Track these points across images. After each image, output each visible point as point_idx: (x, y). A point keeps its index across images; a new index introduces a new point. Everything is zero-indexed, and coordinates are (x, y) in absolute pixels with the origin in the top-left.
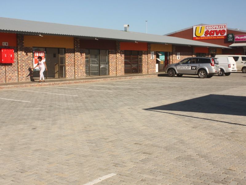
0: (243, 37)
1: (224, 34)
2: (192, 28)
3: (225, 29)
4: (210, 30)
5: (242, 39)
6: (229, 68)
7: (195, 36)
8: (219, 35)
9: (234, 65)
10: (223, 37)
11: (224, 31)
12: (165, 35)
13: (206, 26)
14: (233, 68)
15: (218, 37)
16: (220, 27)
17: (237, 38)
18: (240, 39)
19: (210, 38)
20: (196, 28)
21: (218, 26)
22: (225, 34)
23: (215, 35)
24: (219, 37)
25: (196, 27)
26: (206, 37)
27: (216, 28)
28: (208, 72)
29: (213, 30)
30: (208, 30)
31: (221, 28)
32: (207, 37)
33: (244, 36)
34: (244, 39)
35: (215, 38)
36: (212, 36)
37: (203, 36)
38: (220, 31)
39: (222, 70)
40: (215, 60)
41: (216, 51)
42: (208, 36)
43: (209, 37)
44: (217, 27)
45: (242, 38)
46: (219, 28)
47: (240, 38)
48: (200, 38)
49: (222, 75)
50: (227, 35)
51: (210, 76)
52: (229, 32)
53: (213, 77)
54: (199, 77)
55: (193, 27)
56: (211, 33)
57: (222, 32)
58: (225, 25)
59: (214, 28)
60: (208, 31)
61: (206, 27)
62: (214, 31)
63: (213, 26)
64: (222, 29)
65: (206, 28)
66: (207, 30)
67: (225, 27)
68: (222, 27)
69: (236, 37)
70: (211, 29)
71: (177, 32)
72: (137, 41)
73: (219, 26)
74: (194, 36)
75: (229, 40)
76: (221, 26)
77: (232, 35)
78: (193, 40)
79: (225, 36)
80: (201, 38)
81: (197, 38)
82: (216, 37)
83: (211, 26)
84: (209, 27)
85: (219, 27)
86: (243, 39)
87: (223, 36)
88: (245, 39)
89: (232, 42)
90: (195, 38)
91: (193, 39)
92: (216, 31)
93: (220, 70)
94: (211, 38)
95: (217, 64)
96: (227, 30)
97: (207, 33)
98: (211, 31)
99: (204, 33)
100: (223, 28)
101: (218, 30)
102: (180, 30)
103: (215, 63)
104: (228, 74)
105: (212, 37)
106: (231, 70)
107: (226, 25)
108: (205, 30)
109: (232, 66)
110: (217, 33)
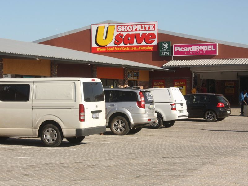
0: (190, 48)
1: (152, 42)
2: (89, 28)
3: (155, 32)
4: (125, 34)
5: (187, 52)
6: (173, 112)
7: (97, 46)
8: (144, 43)
9: (181, 104)
10: (151, 48)
11: (152, 36)
12: (33, 42)
13: (116, 25)
14: (181, 111)
15: (140, 48)
16: (145, 28)
17: (178, 51)
18: (183, 53)
19: (125, 49)
20: (98, 28)
21: (141, 25)
22: (155, 43)
23: (135, 43)
24: (143, 48)
25: (97, 26)
26: (117, 47)
27: (136, 30)
28: (132, 122)
29: (131, 33)
30: (122, 33)
31: (147, 29)
32: (120, 47)
33: (190, 46)
34: (191, 53)
35: (135, 49)
36: (128, 45)
37: (112, 44)
39: (160, 116)
40: (147, 94)
41: (137, 76)
42: (122, 44)
43: (122, 47)
44: (139, 28)
45: (187, 49)
46: (144, 29)
47: (184, 50)
48: (105, 49)
49: (158, 127)
50: (158, 44)
51: (134, 129)
52: (163, 38)
54: (112, 133)
55: (91, 26)
56: (128, 39)
58: (154, 24)
59: (134, 30)
60: (122, 35)
61: (117, 26)
62: (132, 36)
63: (132, 25)
64: (148, 32)
65: (117, 29)
66: (119, 33)
67: (154, 27)
68: (149, 28)
69: (176, 47)
70: (128, 31)
71: (59, 36)
73: (143, 26)
74: (94, 45)
75: (162, 54)
76: (147, 26)
77: (169, 43)
78: (91, 52)
80: (108, 49)
81: (99, 49)
82: (137, 47)
83: (128, 26)
84: (123, 28)
85: (142, 28)
86: (190, 51)
87: (150, 46)
88: (193, 52)
89: (168, 59)
90: (95, 48)
91: (92, 50)
92: (137, 36)
93: (156, 115)
94: (128, 49)
95: (152, 102)
96: (158, 34)
97: (118, 39)
98: (128, 35)
99: (114, 40)
100: (151, 29)
101: (141, 33)
102: (64, 33)
103: (146, 101)
104: (169, 124)
105: (129, 47)
106: (176, 115)
107: (156, 23)
108: (116, 34)
109: (178, 107)
110: (139, 39)
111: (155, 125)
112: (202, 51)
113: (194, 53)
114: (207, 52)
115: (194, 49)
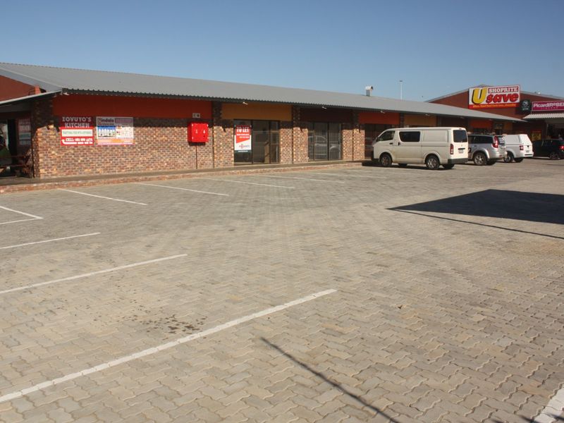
0: (546, 105)
1: (515, 100)
2: (468, 91)
3: (518, 93)
4: (494, 94)
5: (543, 108)
6: (522, 151)
8: (509, 101)
9: (528, 146)
10: (515, 105)
11: (516, 96)
12: (426, 102)
13: (488, 88)
14: (527, 151)
15: (506, 105)
16: (511, 90)
17: (536, 107)
18: (540, 108)
19: (494, 106)
20: (474, 91)
22: (518, 101)
23: (502, 102)
24: (508, 105)
25: (474, 89)
26: (488, 104)
27: (503, 91)
28: (488, 157)
29: (499, 94)
30: (492, 94)
32: (490, 104)
33: (546, 103)
34: (546, 108)
36: (497, 103)
37: (484, 102)
38: (509, 95)
39: (510, 154)
40: (500, 138)
41: (503, 126)
42: (492, 102)
43: (492, 104)
44: (506, 90)
45: (543, 106)
47: (541, 106)
48: (479, 106)
49: (510, 162)
50: (520, 102)
51: (492, 162)
52: (525, 97)
53: (496, 164)
54: (475, 164)
55: (469, 89)
56: (497, 98)
57: (513, 97)
58: (518, 87)
59: (501, 91)
60: (492, 96)
62: (500, 96)
63: (500, 88)
64: (512, 93)
65: (489, 91)
66: (490, 94)
67: (518, 89)
68: (513, 90)
69: (534, 104)
70: (497, 92)
71: (445, 97)
72: (384, 110)
73: (509, 88)
74: (471, 103)
75: (523, 109)
76: (512, 88)
77: (529, 101)
78: (469, 108)
79: (517, 103)
80: (481, 106)
81: (475, 106)
82: (504, 104)
83: (497, 88)
84: (493, 90)
85: (508, 90)
87: (514, 103)
88: (548, 107)
89: (528, 113)
90: (472, 105)
91: (469, 107)
92: (504, 96)
93: (506, 153)
94: (497, 105)
95: (503, 144)
96: (521, 95)
97: (489, 98)
98: (497, 96)
99: (486, 99)
100: (515, 91)
101: (507, 94)
102: (449, 95)
103: (499, 143)
104: (519, 160)
106: (523, 153)
108: (488, 94)
109: (525, 148)
110: (506, 98)
111: (508, 161)
112: (555, 106)
114: (559, 107)
115: (548, 105)
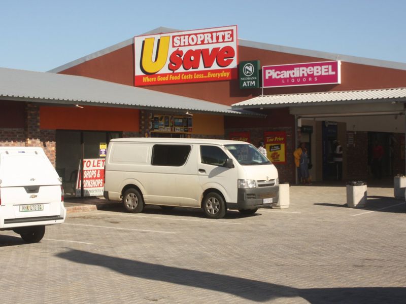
0: (291, 72)
1: (229, 62)
2: (131, 43)
3: (234, 45)
4: (185, 50)
5: (285, 79)
7: (142, 74)
8: (215, 66)
10: (227, 74)
12: (52, 71)
13: (171, 35)
15: (210, 75)
16: (218, 38)
17: (271, 77)
18: (278, 81)
19: (186, 77)
20: (144, 42)
21: (211, 33)
22: (234, 64)
23: (201, 67)
24: (214, 75)
25: (143, 38)
26: (174, 74)
27: (203, 42)
29: (194, 48)
30: (180, 49)
31: (221, 40)
32: (177, 74)
33: (291, 68)
34: (293, 81)
35: (202, 76)
36: (191, 70)
37: (165, 70)
38: (215, 50)
42: (181, 69)
43: (181, 73)
44: (207, 38)
45: (286, 74)
46: (215, 40)
47: (281, 76)
48: (154, 79)
50: (238, 66)
52: (250, 54)
55: (134, 39)
57: (223, 55)
58: (232, 31)
59: (199, 42)
60: (180, 53)
61: (174, 37)
63: (196, 34)
64: (221, 46)
65: (173, 42)
66: (175, 49)
67: (232, 35)
68: (223, 37)
69: (267, 71)
70: (190, 45)
71: (88, 59)
73: (214, 34)
74: (138, 72)
75: (245, 84)
76: (220, 34)
77: (255, 64)
79: (232, 70)
80: (160, 79)
81: (146, 79)
82: (205, 73)
83: (189, 35)
84: (183, 40)
85: (212, 38)
86: (290, 78)
87: (226, 71)
88: (296, 78)
91: (136, 82)
94: (190, 77)
96: (240, 48)
99: (168, 62)
100: (226, 40)
101: (210, 47)
102: (96, 53)
105: (192, 73)
107: (234, 28)
108: (172, 50)
110: (208, 59)
112: (312, 76)
113: (299, 80)
114: (321, 78)
115: (298, 72)
